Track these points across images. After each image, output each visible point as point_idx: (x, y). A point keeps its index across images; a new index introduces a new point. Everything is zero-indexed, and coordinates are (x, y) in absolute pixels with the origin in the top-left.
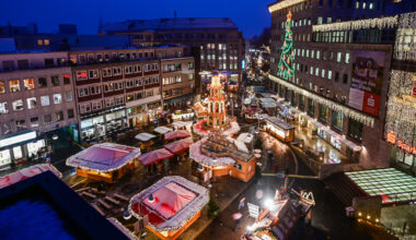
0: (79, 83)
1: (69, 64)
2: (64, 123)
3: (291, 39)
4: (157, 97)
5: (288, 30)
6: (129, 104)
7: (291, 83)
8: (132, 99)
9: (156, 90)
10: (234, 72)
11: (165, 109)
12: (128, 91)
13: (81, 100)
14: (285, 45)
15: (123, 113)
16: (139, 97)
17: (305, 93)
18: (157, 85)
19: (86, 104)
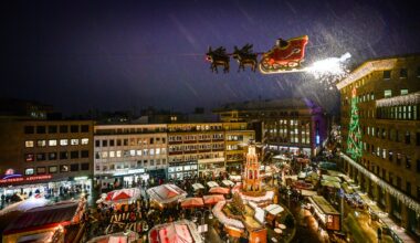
0: (170, 143)
1: (167, 131)
2: (160, 167)
3: (357, 116)
4: (222, 159)
5: (354, 106)
6: (200, 161)
7: (360, 164)
8: (202, 158)
9: (221, 154)
10: (306, 146)
11: (227, 169)
12: (200, 151)
13: (171, 154)
14: (352, 122)
15: (195, 167)
16: (208, 157)
17: (373, 177)
18: (222, 150)
19: (173, 157)
